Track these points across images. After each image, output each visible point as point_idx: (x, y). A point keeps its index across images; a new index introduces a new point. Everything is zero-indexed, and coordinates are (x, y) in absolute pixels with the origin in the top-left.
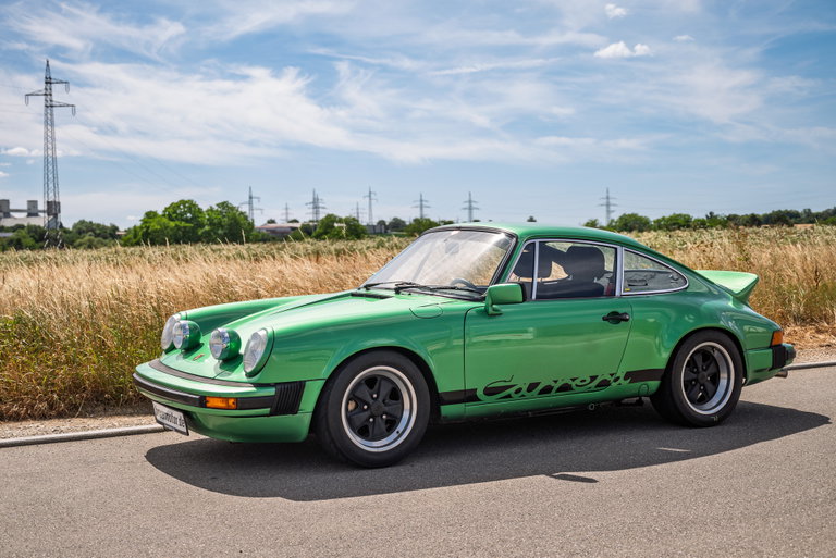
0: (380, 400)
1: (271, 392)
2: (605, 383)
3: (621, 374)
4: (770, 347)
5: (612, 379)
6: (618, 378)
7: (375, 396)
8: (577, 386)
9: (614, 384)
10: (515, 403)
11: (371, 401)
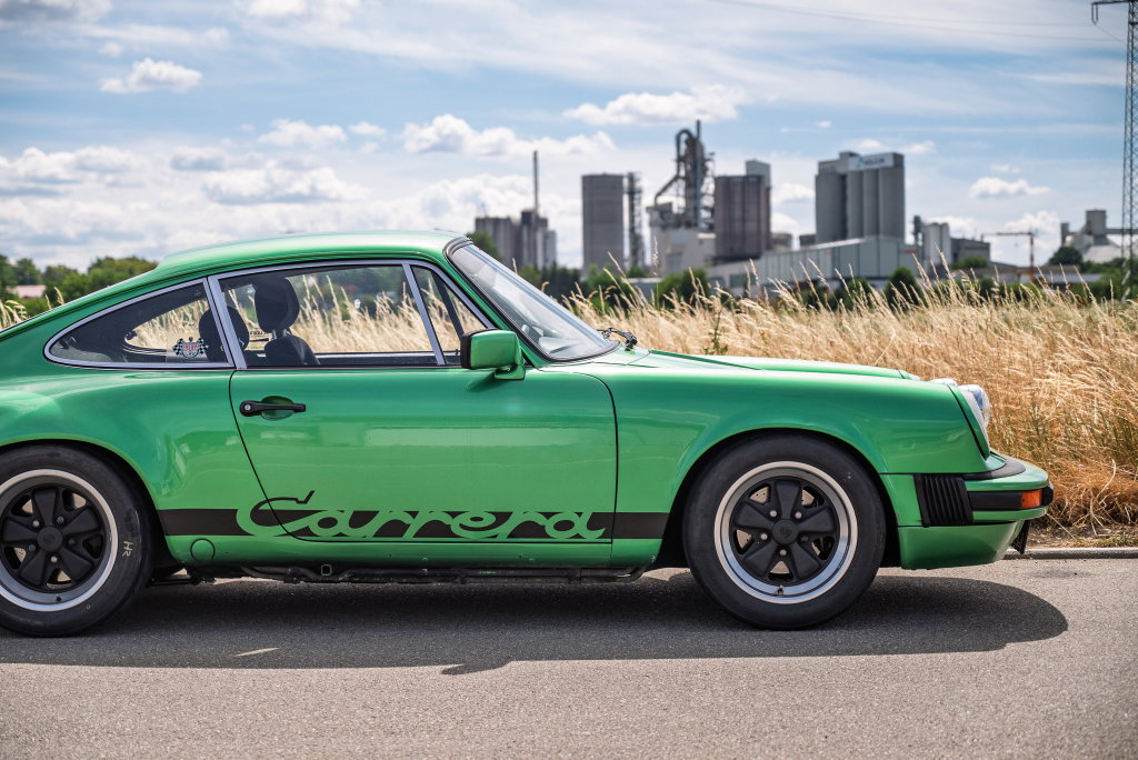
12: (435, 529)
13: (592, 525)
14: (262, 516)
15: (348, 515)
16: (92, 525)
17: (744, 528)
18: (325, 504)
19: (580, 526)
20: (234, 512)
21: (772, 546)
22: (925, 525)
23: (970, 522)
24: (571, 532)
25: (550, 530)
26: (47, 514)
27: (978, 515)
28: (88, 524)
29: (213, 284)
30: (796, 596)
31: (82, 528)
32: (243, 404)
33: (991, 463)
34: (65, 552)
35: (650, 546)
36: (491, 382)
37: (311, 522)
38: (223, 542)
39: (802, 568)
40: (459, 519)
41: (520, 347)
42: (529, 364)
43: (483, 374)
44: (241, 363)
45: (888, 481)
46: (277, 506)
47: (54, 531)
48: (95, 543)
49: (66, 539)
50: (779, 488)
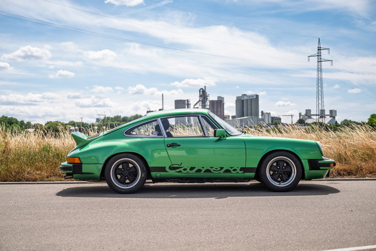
12: (208, 171)
13: (241, 170)
14: (171, 168)
15: (189, 168)
16: (135, 170)
17: (272, 171)
18: (184, 166)
19: (238, 170)
20: (165, 167)
21: (278, 175)
22: (310, 170)
23: (319, 169)
24: (236, 171)
25: (232, 171)
26: (125, 168)
27: (321, 168)
28: (134, 170)
29: (159, 119)
30: (283, 185)
31: (133, 171)
32: (167, 145)
33: (323, 157)
34: (129, 176)
35: (253, 174)
36: (219, 140)
37: (181, 169)
38: (163, 174)
39: (284, 179)
40: (213, 169)
41: (225, 133)
42: (227, 136)
43: (218, 138)
44: (166, 136)
45: (303, 161)
46: (174, 166)
47: (127, 171)
48: (135, 174)
49: (129, 173)
50: (280, 162)
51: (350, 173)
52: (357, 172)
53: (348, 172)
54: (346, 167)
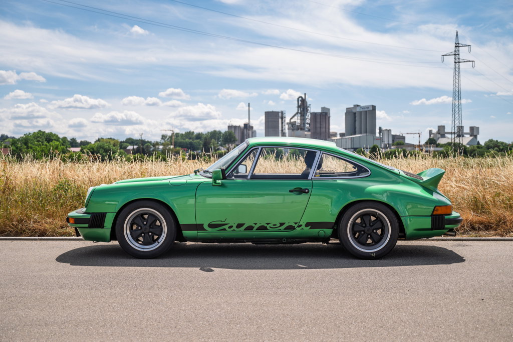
0: (148, 225)
1: (89, 216)
2: (290, 228)
3: (303, 223)
4: (431, 216)
5: (296, 226)
6: (301, 225)
7: (145, 223)
8: (270, 227)
9: (298, 229)
10: (228, 233)
11: (142, 225)
51: (487, 227)
52: (498, 225)
53: (485, 226)
54: (483, 218)
